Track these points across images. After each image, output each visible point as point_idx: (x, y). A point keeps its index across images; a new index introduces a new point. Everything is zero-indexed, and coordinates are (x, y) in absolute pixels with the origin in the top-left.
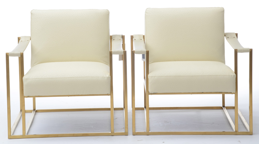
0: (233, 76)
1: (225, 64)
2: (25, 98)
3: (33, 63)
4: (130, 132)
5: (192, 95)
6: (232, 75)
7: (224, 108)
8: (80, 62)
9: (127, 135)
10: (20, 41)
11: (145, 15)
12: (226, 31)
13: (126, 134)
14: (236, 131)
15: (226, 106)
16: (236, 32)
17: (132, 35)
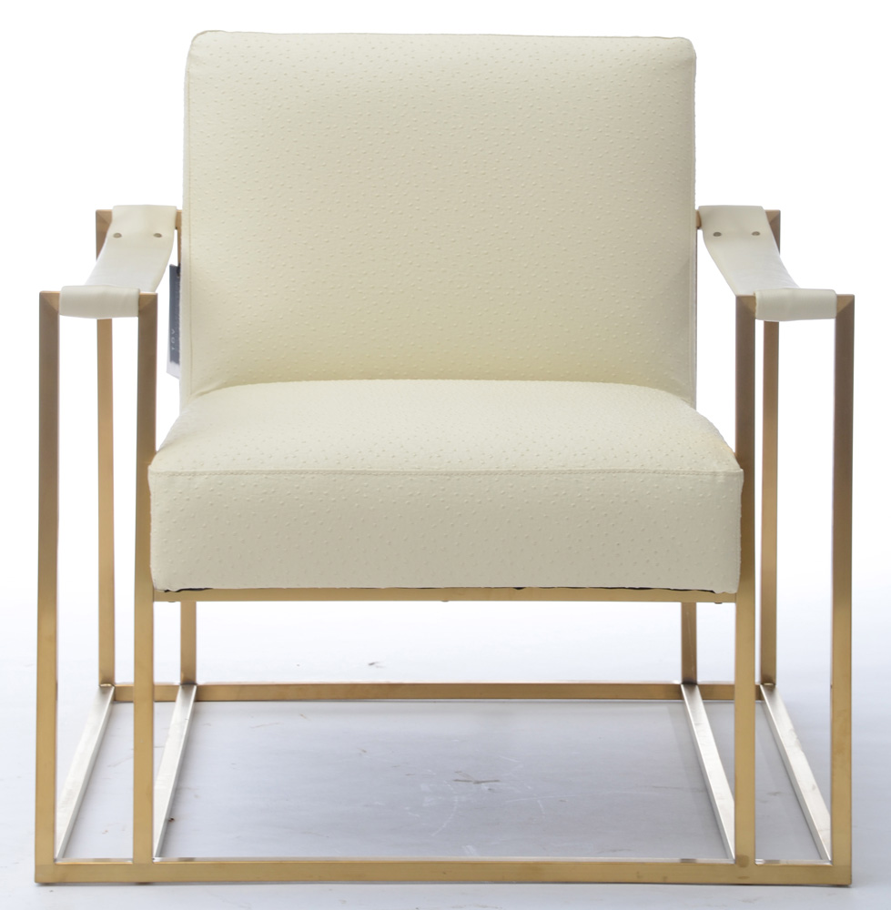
0: (721, 479)
1: (693, 403)
5: (451, 604)
6: (715, 474)
7: (690, 693)
11: (188, 74)
12: (704, 197)
14: (741, 861)
15: (703, 677)
16: (770, 206)
17: (104, 207)
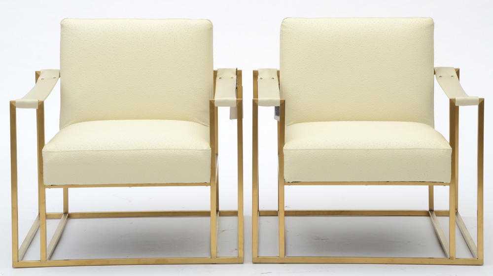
0: (445, 151)
1: (434, 127)
2: (47, 190)
3: (64, 122)
4: (248, 256)
6: (444, 149)
7: (432, 214)
8: (155, 120)
9: (242, 263)
10: (40, 78)
11: (281, 31)
12: (437, 64)
13: (239, 261)
15: (436, 208)
16: (457, 67)
17: (256, 69)
